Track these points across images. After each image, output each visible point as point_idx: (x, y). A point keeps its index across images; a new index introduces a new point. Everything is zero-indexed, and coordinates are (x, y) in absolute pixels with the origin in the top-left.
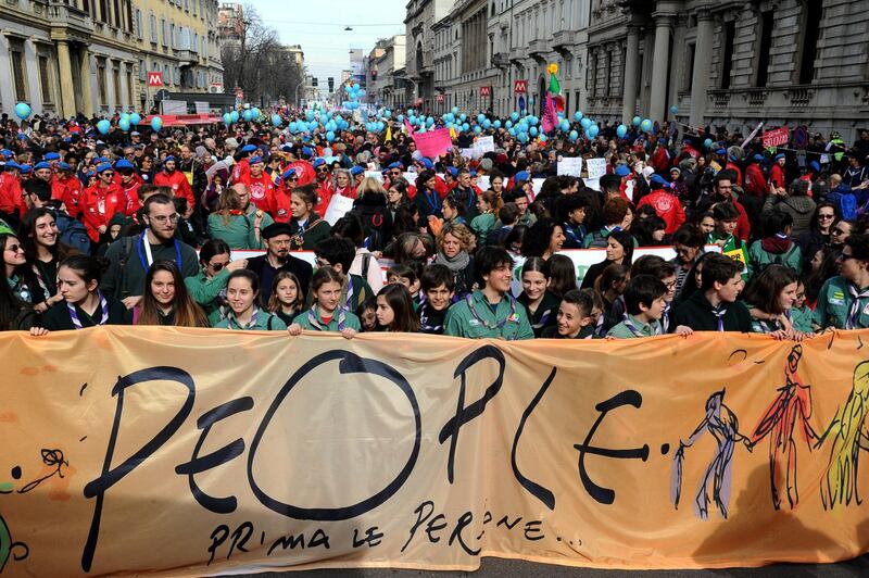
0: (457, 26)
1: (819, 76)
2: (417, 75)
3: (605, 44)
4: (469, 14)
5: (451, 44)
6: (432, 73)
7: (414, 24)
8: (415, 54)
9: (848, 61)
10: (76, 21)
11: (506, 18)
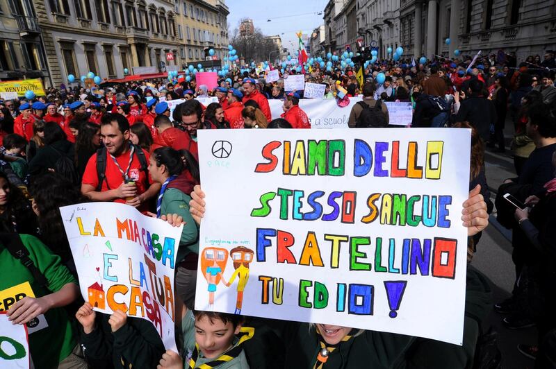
0: (345, 17)
1: (522, 18)
2: (329, 44)
3: (408, 15)
4: (349, 11)
5: (342, 26)
6: (335, 42)
7: (327, 19)
8: (328, 34)
9: (540, 6)
10: (140, 34)
11: (364, 10)
